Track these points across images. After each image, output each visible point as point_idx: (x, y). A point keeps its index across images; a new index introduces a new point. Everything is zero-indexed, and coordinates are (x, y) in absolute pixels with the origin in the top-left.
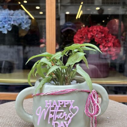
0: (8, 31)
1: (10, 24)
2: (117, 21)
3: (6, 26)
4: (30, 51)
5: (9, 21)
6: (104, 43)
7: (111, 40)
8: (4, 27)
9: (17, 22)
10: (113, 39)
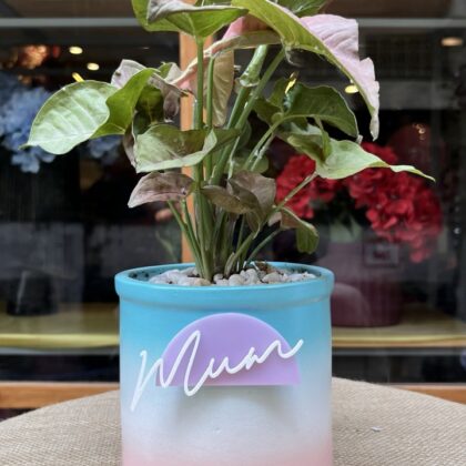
0: (42, 164)
2: (421, 132)
4: (108, 241)
6: (384, 203)
7: (408, 191)
10: (413, 189)
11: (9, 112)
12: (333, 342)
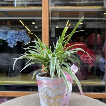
0: (14, 46)
1: (16, 41)
3: (13, 42)
5: (15, 39)
6: (84, 55)
8: (11, 43)
9: (21, 40)
11: (7, 35)
12: (73, 83)
